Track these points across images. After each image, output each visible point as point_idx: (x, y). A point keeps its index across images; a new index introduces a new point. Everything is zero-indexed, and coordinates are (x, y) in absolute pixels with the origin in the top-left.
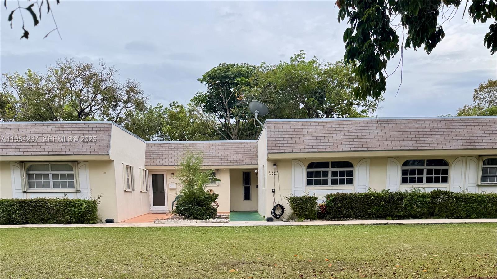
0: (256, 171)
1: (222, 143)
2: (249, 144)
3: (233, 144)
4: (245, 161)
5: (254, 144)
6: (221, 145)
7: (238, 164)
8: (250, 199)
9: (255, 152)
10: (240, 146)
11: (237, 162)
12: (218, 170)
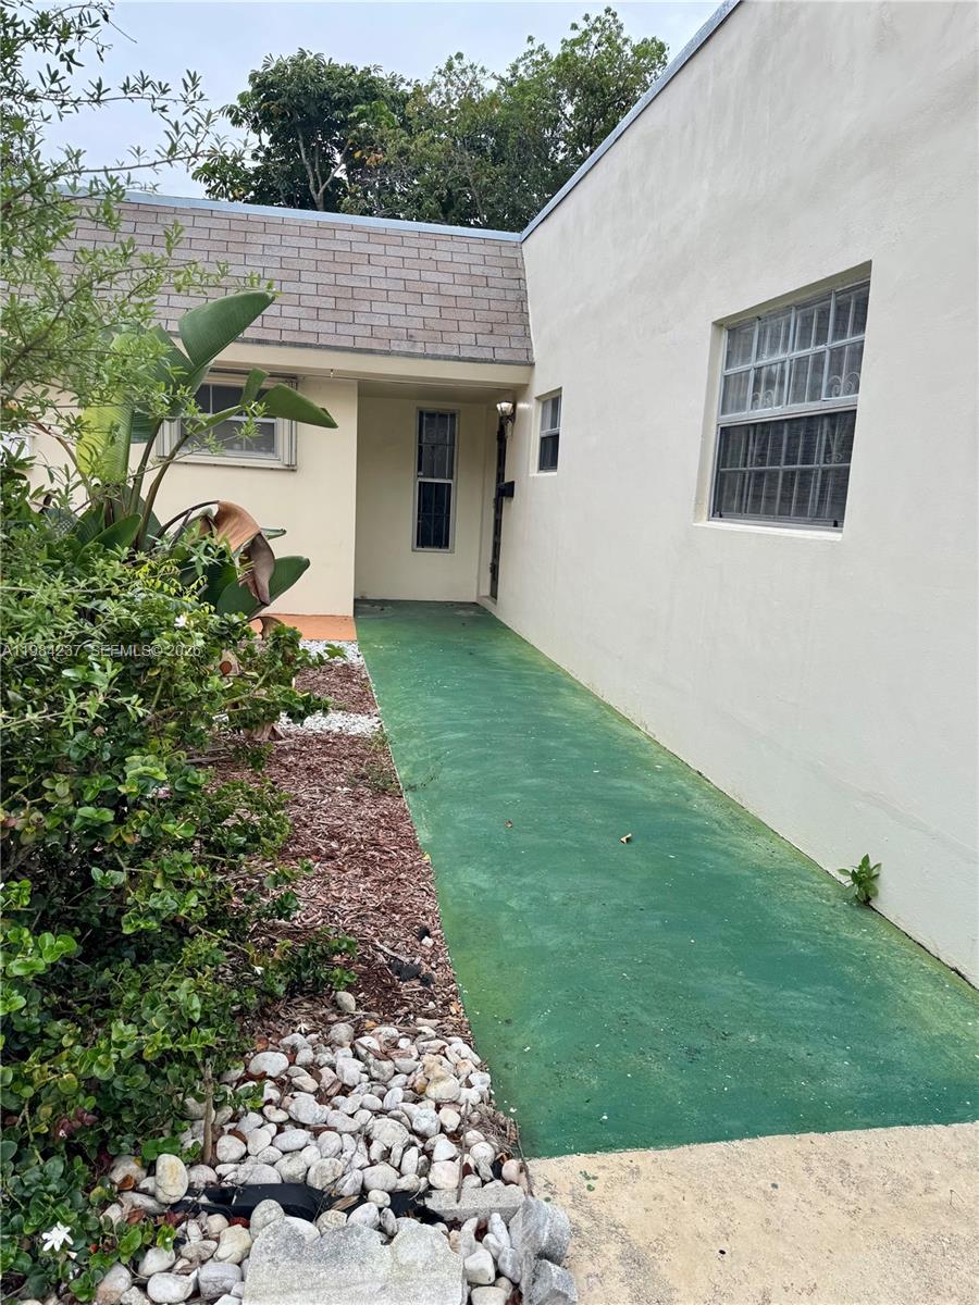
0: (505, 406)
1: (319, 226)
2: (474, 249)
3: (385, 239)
4: (455, 338)
5: (507, 253)
6: (313, 233)
7: (419, 349)
8: (447, 545)
9: (511, 296)
10: (425, 254)
11: (410, 338)
12: (294, 377)
